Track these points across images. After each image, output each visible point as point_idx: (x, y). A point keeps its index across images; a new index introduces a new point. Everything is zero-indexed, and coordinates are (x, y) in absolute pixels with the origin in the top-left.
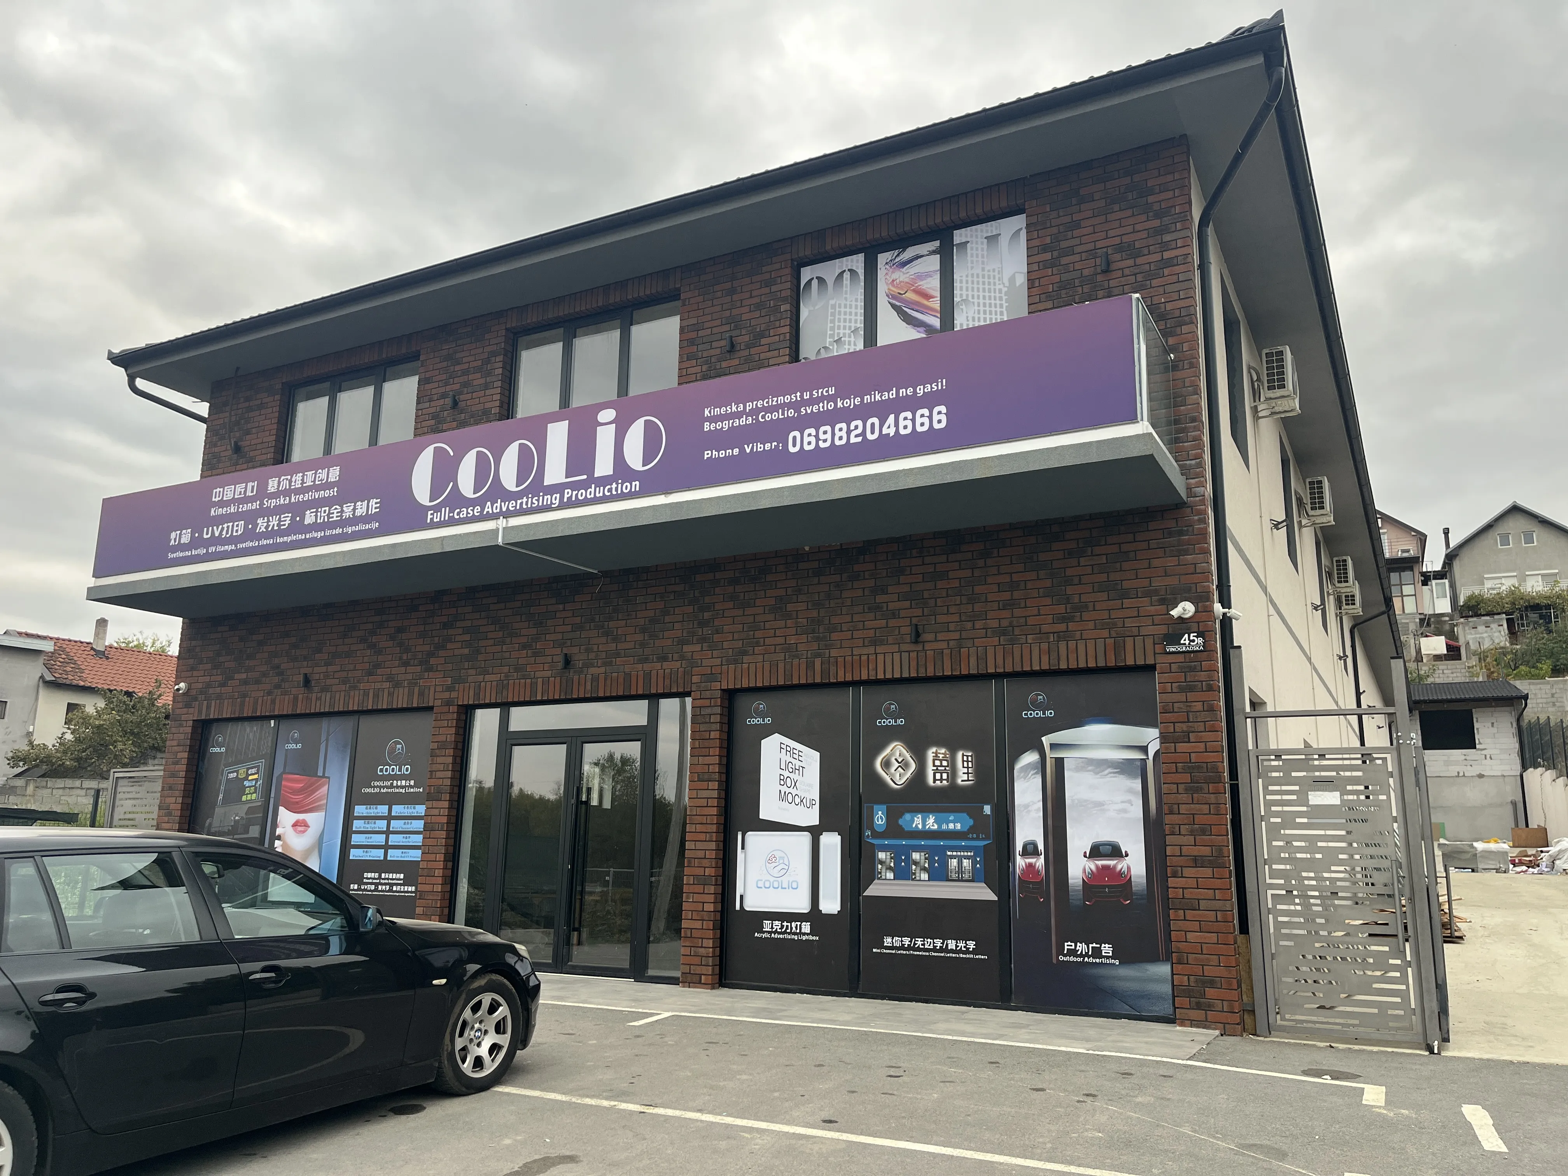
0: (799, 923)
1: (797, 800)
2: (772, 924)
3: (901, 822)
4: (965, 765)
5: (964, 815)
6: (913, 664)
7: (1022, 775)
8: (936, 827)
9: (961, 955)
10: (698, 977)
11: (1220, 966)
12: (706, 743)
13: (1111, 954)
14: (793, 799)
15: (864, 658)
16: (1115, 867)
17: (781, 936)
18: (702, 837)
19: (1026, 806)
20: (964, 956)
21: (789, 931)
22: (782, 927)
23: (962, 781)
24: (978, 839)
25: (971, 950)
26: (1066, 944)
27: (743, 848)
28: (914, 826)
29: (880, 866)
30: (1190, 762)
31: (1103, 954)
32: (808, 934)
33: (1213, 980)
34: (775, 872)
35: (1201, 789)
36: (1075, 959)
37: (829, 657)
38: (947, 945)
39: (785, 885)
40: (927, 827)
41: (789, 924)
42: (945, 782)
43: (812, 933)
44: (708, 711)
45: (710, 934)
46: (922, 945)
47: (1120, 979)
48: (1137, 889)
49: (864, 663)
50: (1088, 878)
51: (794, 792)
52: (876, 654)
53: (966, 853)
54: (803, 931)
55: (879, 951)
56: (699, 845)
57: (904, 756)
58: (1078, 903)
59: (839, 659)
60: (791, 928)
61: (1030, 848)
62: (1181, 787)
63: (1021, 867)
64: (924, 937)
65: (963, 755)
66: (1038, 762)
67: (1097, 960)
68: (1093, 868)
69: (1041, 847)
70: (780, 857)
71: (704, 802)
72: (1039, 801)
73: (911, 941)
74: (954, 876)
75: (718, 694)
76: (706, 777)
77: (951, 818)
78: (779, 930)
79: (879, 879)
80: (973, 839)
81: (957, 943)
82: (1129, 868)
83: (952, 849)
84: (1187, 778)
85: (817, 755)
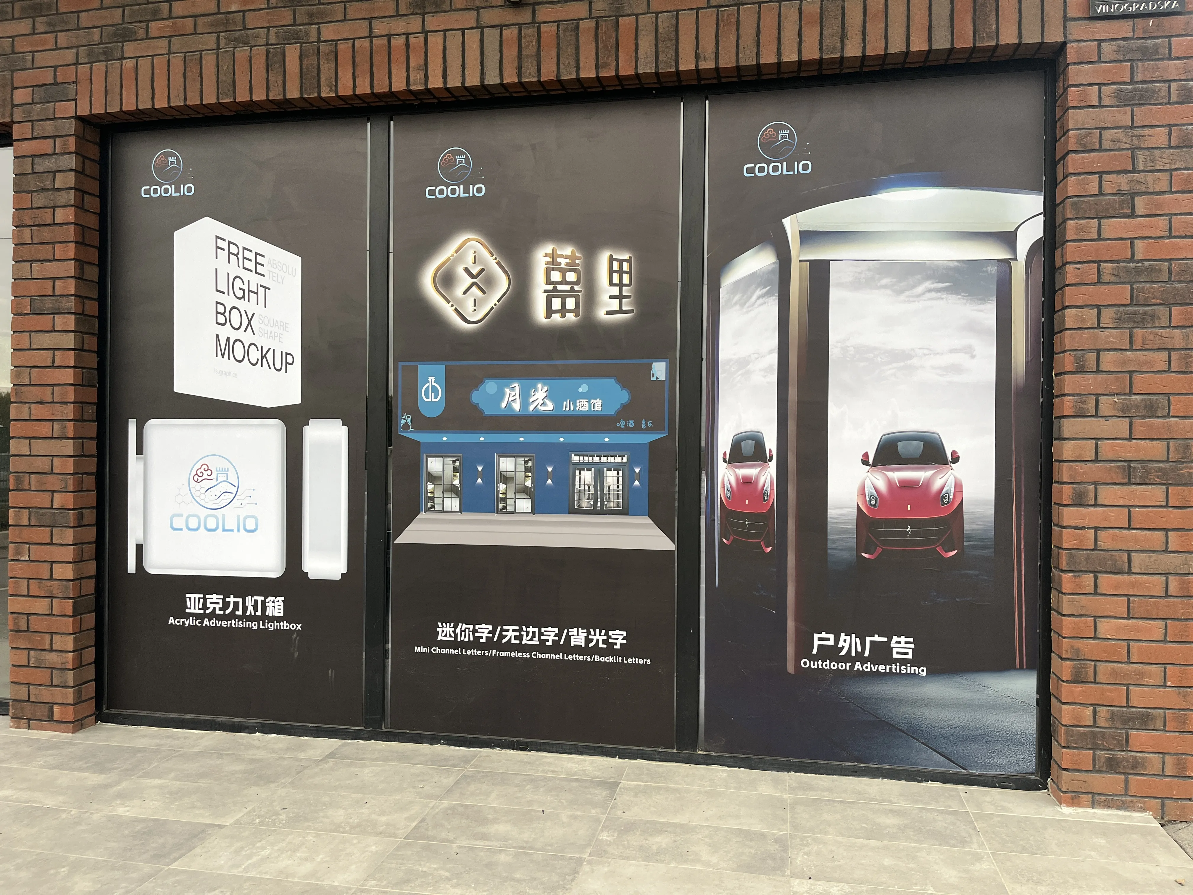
0: (260, 599)
1: (255, 355)
2: (205, 599)
3: (476, 397)
4: (616, 277)
5: (611, 383)
6: (511, 53)
7: (737, 298)
8: (549, 407)
9: (597, 658)
10: (45, 709)
11: (1165, 686)
12: (47, 234)
13: (910, 656)
14: (246, 353)
15: (398, 42)
16: (928, 484)
17: (224, 623)
18: (45, 429)
19: (743, 363)
20: (603, 659)
21: (240, 613)
22: (226, 605)
23: (608, 313)
24: (637, 429)
25: (617, 647)
26: (816, 636)
27: (140, 450)
28: (503, 405)
29: (430, 487)
30: (1132, 260)
31: (895, 656)
32: (279, 619)
33: (1148, 715)
34: (210, 500)
35: (1153, 317)
36: (834, 666)
37: (319, 41)
38: (568, 637)
39: (231, 524)
40: (532, 408)
41: (240, 600)
42: (570, 316)
43: (287, 617)
44: (49, 164)
45: (68, 624)
46: (516, 638)
47: (927, 703)
48: (974, 526)
49: (398, 56)
50: (870, 506)
51: (247, 337)
52: (425, 32)
53: (611, 459)
54: (269, 612)
55: (426, 650)
56: (39, 447)
57: (483, 262)
58: (845, 555)
59: (342, 46)
60: (245, 608)
61: (748, 447)
62: (1108, 314)
63: (727, 485)
64: (521, 622)
65: (611, 260)
66: (772, 272)
67: (881, 668)
68: (882, 486)
69: (771, 444)
70: (220, 471)
71: (45, 358)
72: (771, 352)
73: (493, 632)
74: (586, 504)
75: (70, 127)
76: (49, 304)
77: (584, 388)
78: (218, 612)
79: (428, 510)
80: (627, 430)
81: (589, 633)
82: (958, 487)
83: (583, 449)
84: (1123, 294)
85: (295, 262)
